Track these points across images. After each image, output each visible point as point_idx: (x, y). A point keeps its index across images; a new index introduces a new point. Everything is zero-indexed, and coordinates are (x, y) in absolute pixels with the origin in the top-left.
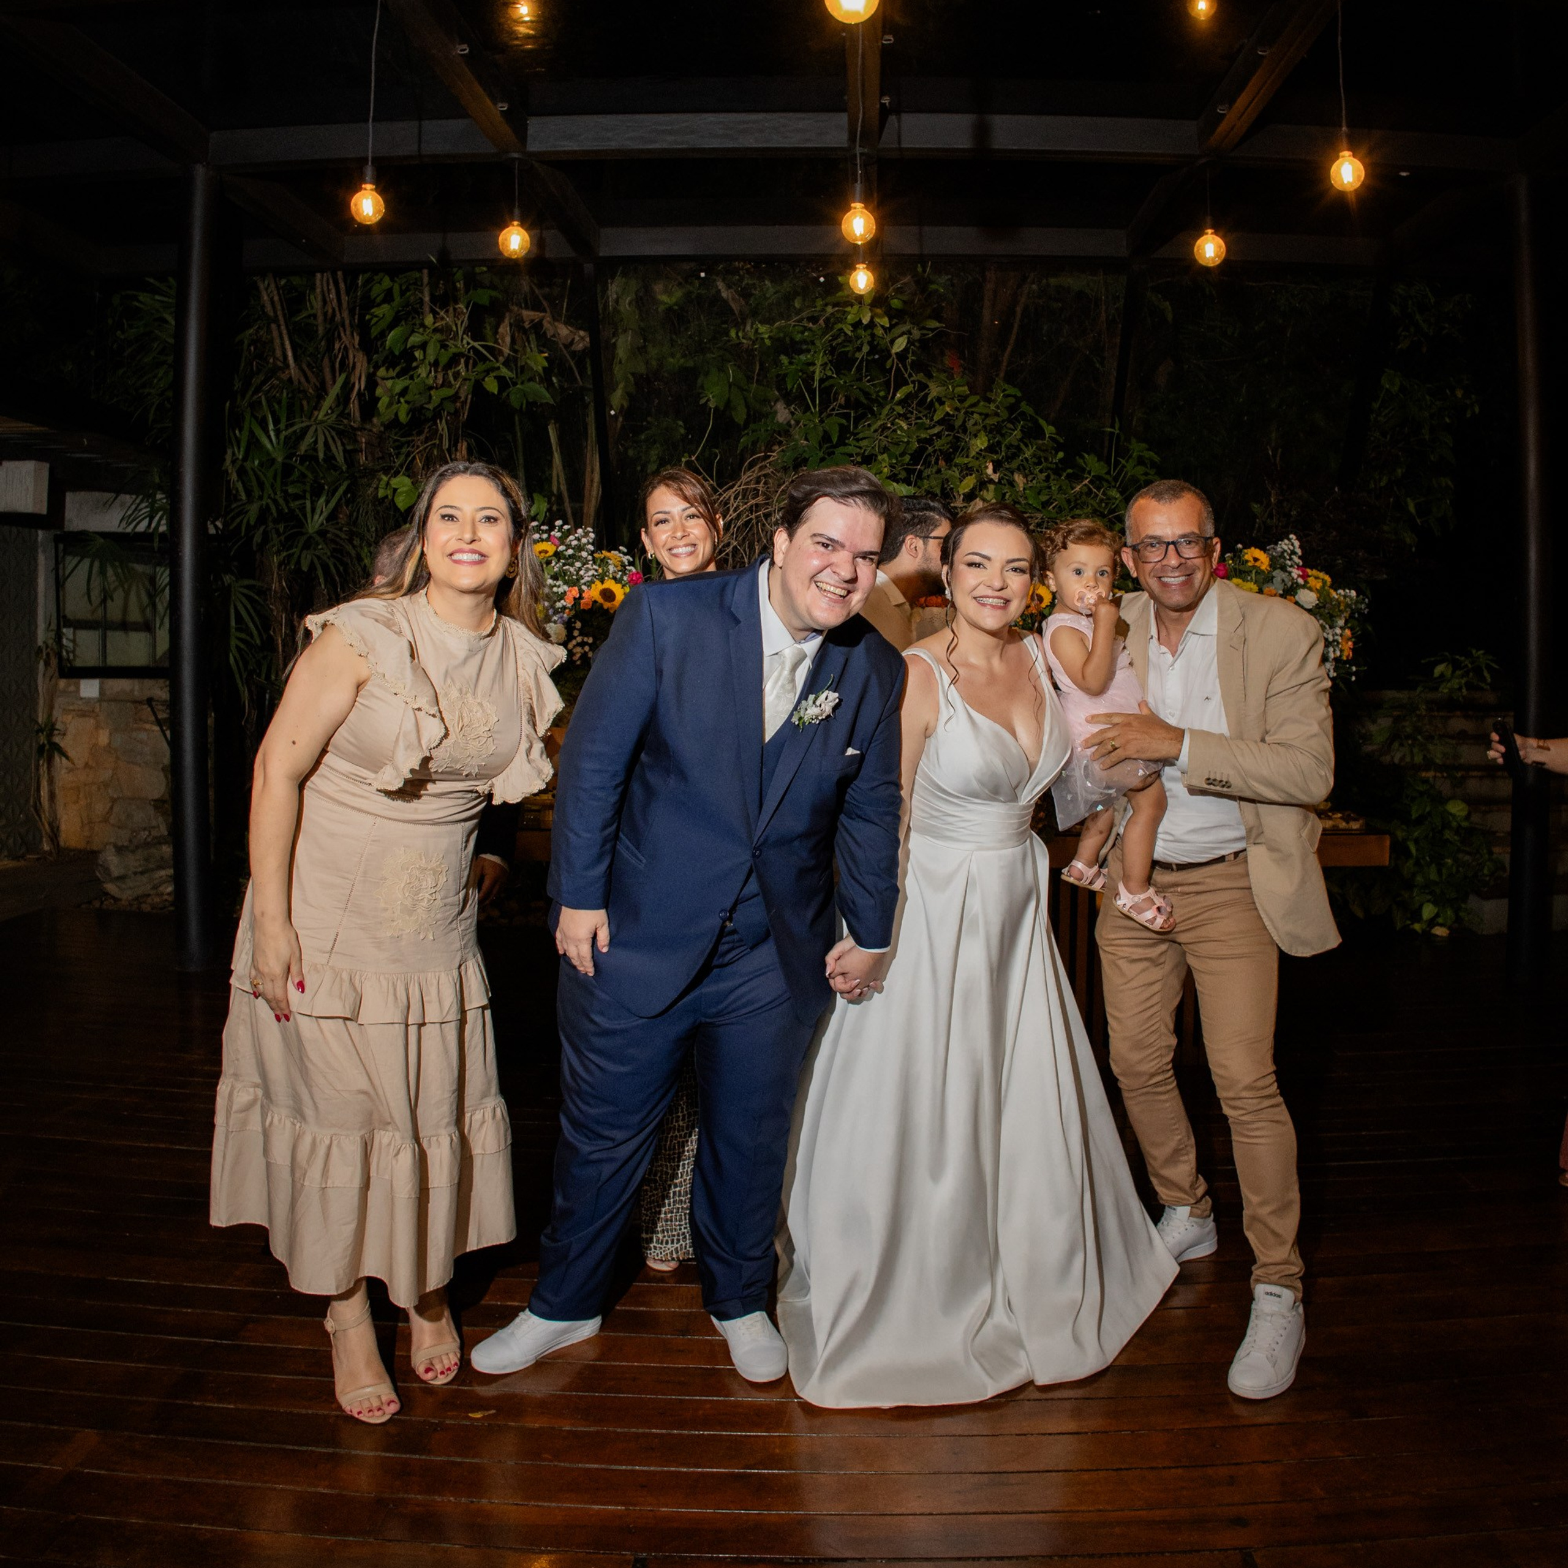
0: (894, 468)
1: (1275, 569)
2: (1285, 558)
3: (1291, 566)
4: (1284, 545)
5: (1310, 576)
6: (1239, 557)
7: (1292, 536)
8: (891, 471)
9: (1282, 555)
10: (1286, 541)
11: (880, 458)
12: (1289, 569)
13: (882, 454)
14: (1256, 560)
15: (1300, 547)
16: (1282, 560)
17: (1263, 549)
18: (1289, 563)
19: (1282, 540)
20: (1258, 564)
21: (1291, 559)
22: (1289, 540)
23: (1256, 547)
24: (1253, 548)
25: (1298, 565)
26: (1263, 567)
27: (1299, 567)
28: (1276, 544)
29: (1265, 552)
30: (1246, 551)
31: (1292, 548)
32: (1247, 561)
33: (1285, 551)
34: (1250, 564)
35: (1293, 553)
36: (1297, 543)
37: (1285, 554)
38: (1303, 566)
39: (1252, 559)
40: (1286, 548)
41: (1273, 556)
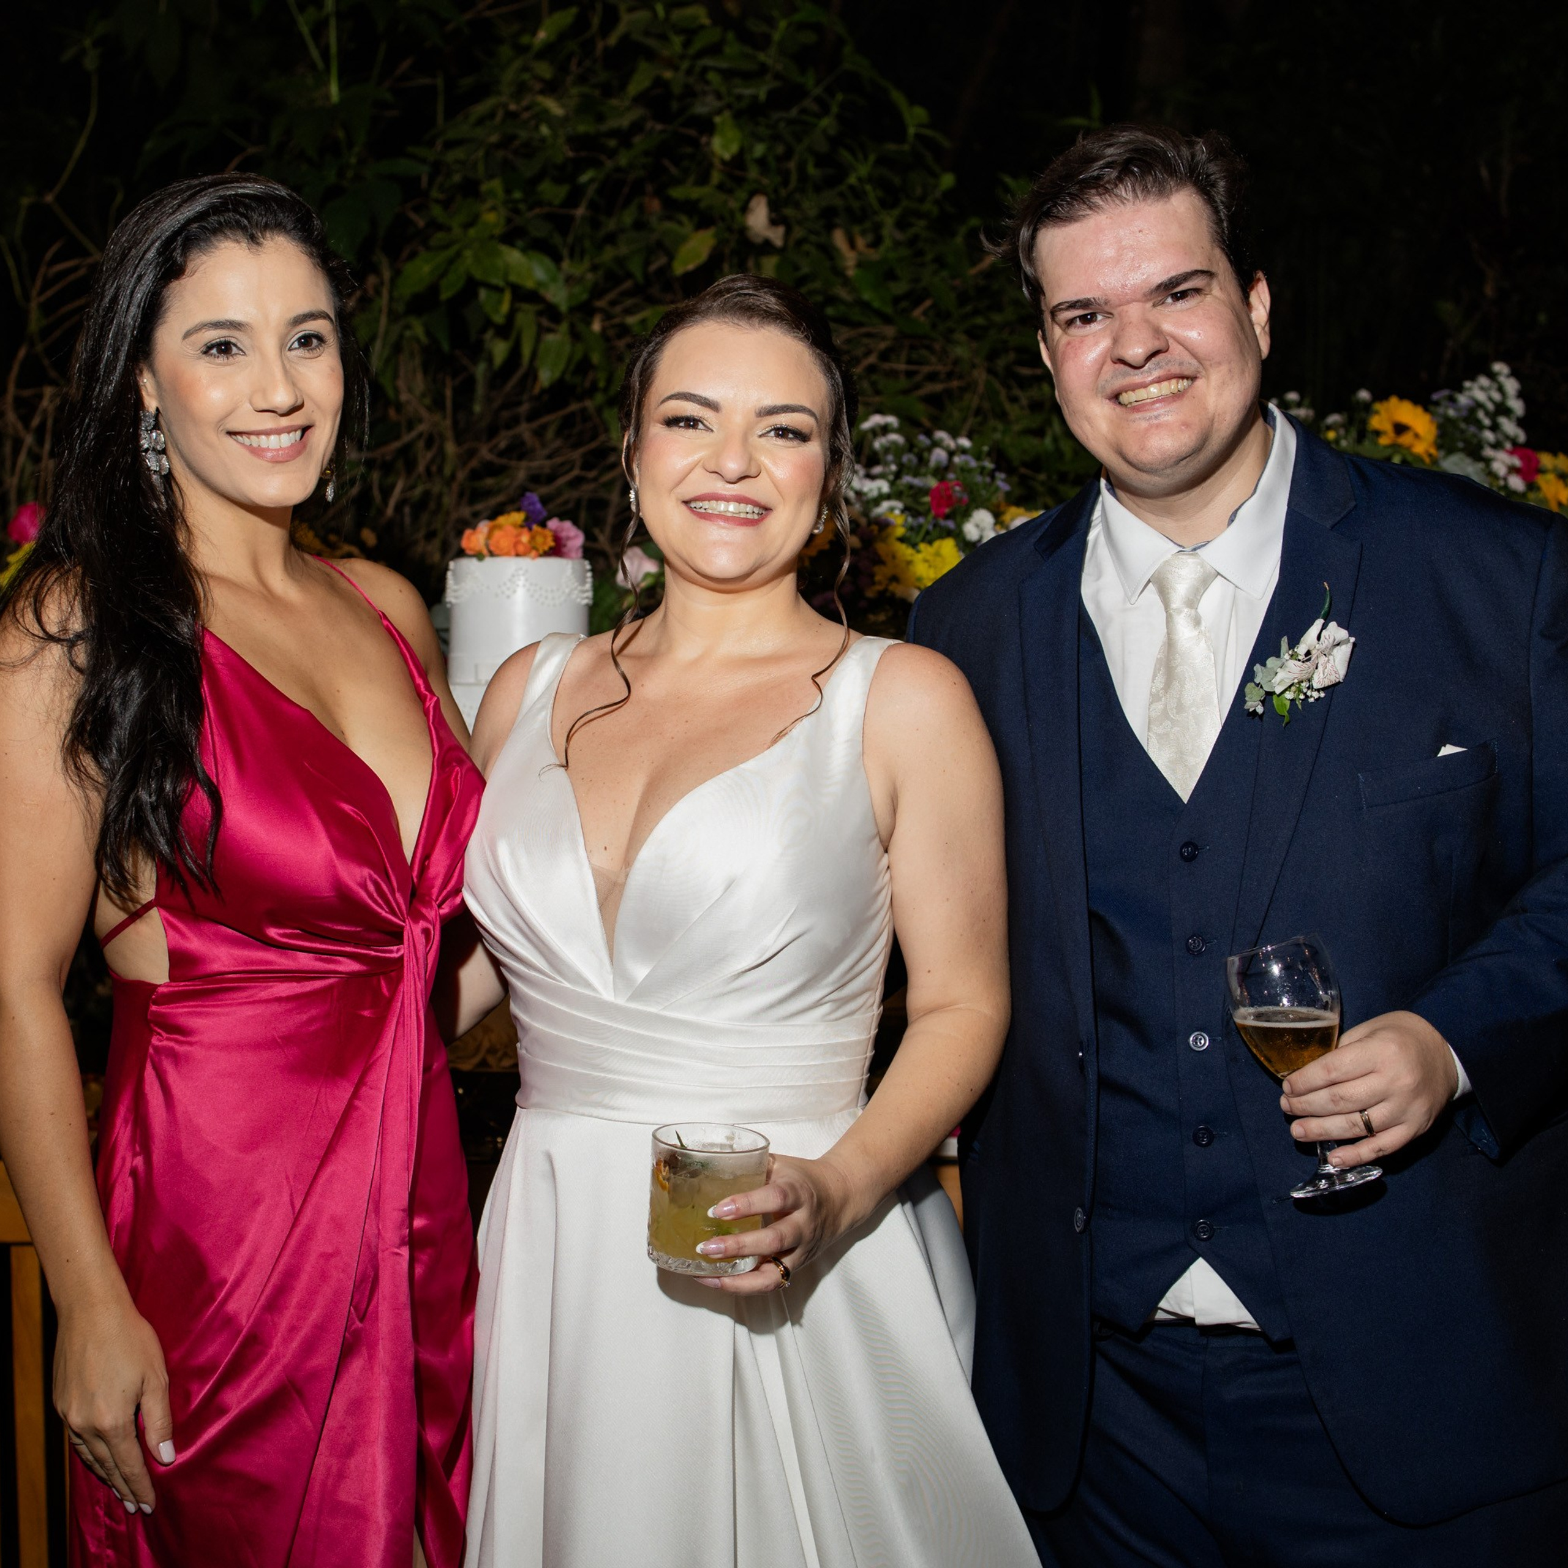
0: (516, 211)
1: (1450, 451)
2: (1480, 426)
3: (1497, 446)
4: (1478, 391)
5: (1543, 471)
6: (1364, 423)
7: (1499, 367)
8: (509, 221)
9: (1471, 414)
10: (1484, 381)
11: (484, 187)
12: (1488, 452)
13: (491, 177)
14: (1400, 429)
15: (1521, 395)
16: (1472, 429)
17: (1424, 401)
18: (1489, 436)
19: (1473, 379)
20: (1406, 439)
21: (1495, 427)
22: (1492, 376)
23: (1402, 397)
24: (1394, 400)
25: (1514, 441)
26: (1420, 448)
27: (1517, 448)
28: (1460, 389)
29: (1426, 409)
30: (1377, 406)
31: (1497, 396)
32: (1378, 433)
33: (1479, 405)
34: (1384, 441)
35: (1502, 409)
36: (1511, 386)
37: (1481, 415)
38: (1528, 444)
39: (1388, 427)
40: (1481, 396)
41: (1448, 420)
